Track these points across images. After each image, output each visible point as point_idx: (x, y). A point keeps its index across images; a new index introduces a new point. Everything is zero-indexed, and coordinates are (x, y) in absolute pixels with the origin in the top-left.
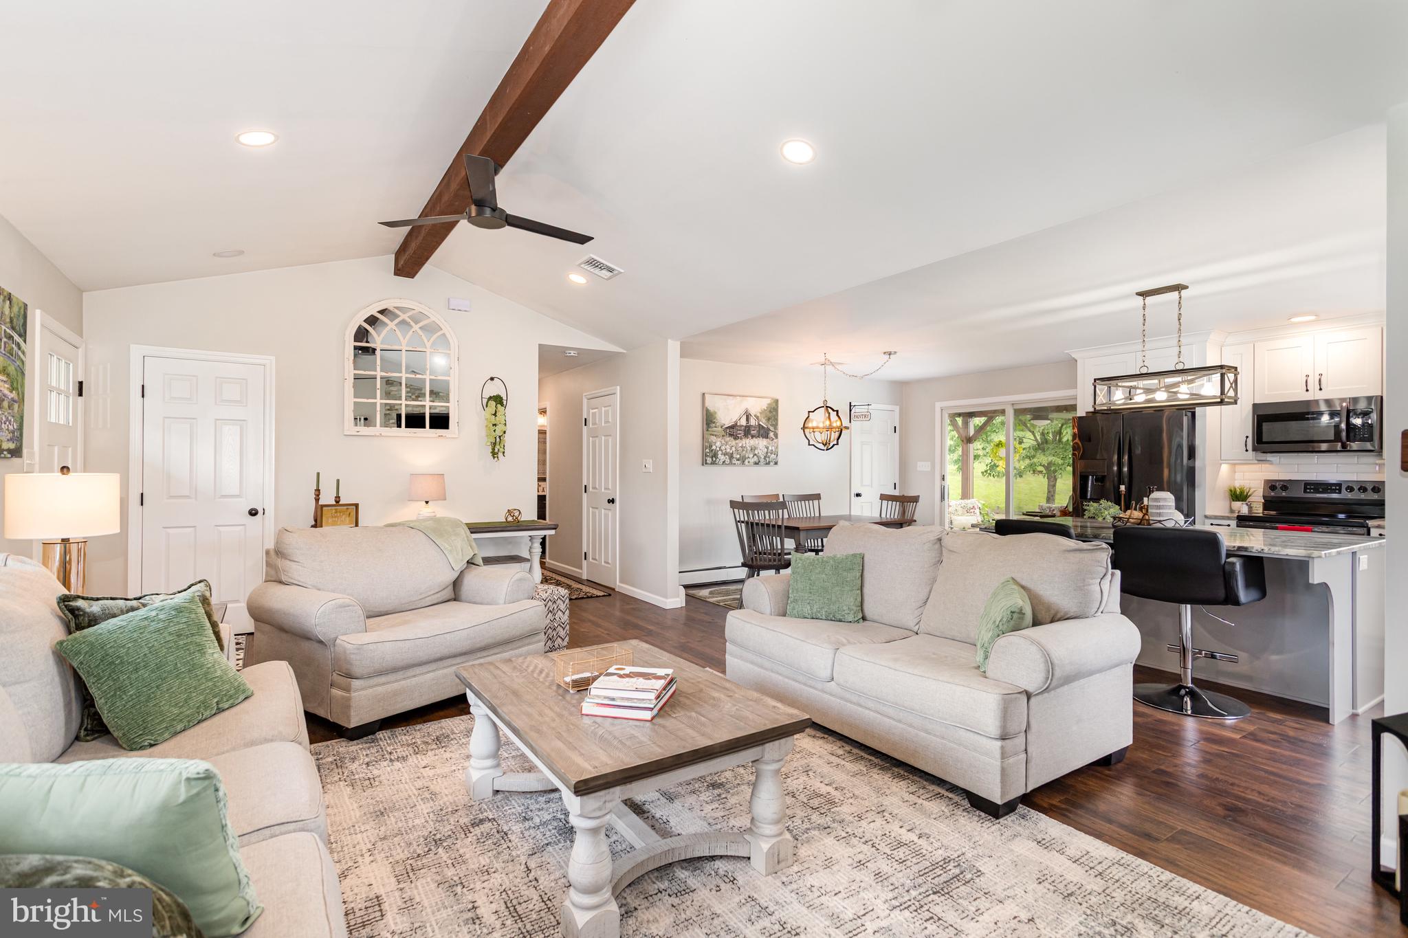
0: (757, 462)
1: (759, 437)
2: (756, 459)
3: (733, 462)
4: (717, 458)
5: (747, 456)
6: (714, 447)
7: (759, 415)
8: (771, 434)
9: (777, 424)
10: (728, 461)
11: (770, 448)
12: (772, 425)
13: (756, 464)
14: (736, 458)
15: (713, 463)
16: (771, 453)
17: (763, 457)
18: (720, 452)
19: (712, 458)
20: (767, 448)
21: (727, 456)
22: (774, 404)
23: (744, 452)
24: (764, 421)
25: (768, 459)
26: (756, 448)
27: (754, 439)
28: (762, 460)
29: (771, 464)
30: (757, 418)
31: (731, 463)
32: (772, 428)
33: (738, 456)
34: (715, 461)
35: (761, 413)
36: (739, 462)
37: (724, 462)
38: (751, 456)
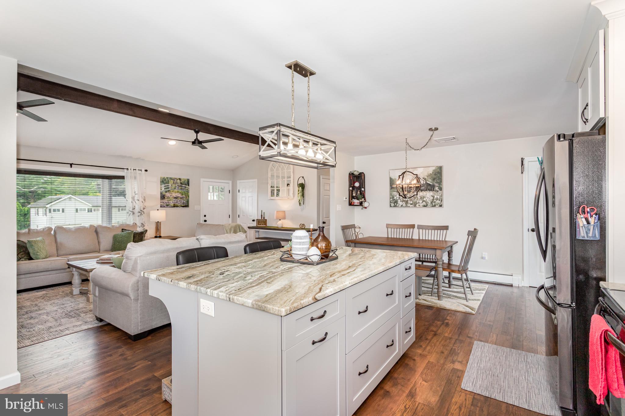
0: (425, 205)
1: (426, 190)
2: (424, 203)
3: (408, 205)
4: (397, 203)
5: (418, 202)
6: (395, 198)
7: (426, 177)
8: (437, 188)
9: (441, 182)
10: (404, 205)
11: (436, 197)
12: (437, 183)
13: (424, 206)
14: (410, 203)
15: (395, 206)
16: (437, 200)
17: (430, 202)
18: (399, 200)
19: (394, 203)
20: (433, 197)
21: (404, 202)
22: (439, 170)
23: (416, 200)
24: (430, 180)
25: (434, 204)
26: (424, 197)
27: (423, 192)
28: (429, 204)
29: (437, 206)
30: (425, 179)
31: (406, 206)
32: (436, 185)
33: (411, 202)
34: (396, 205)
35: (427, 176)
36: (412, 206)
37: (402, 206)
38: (421, 202)
